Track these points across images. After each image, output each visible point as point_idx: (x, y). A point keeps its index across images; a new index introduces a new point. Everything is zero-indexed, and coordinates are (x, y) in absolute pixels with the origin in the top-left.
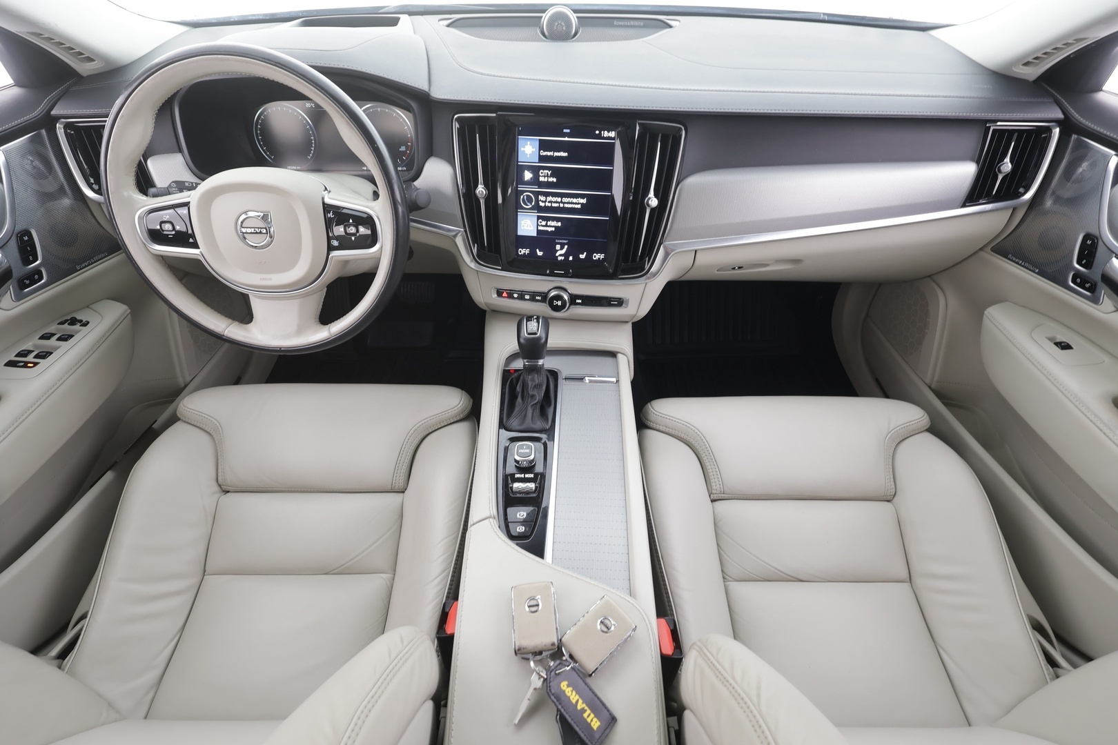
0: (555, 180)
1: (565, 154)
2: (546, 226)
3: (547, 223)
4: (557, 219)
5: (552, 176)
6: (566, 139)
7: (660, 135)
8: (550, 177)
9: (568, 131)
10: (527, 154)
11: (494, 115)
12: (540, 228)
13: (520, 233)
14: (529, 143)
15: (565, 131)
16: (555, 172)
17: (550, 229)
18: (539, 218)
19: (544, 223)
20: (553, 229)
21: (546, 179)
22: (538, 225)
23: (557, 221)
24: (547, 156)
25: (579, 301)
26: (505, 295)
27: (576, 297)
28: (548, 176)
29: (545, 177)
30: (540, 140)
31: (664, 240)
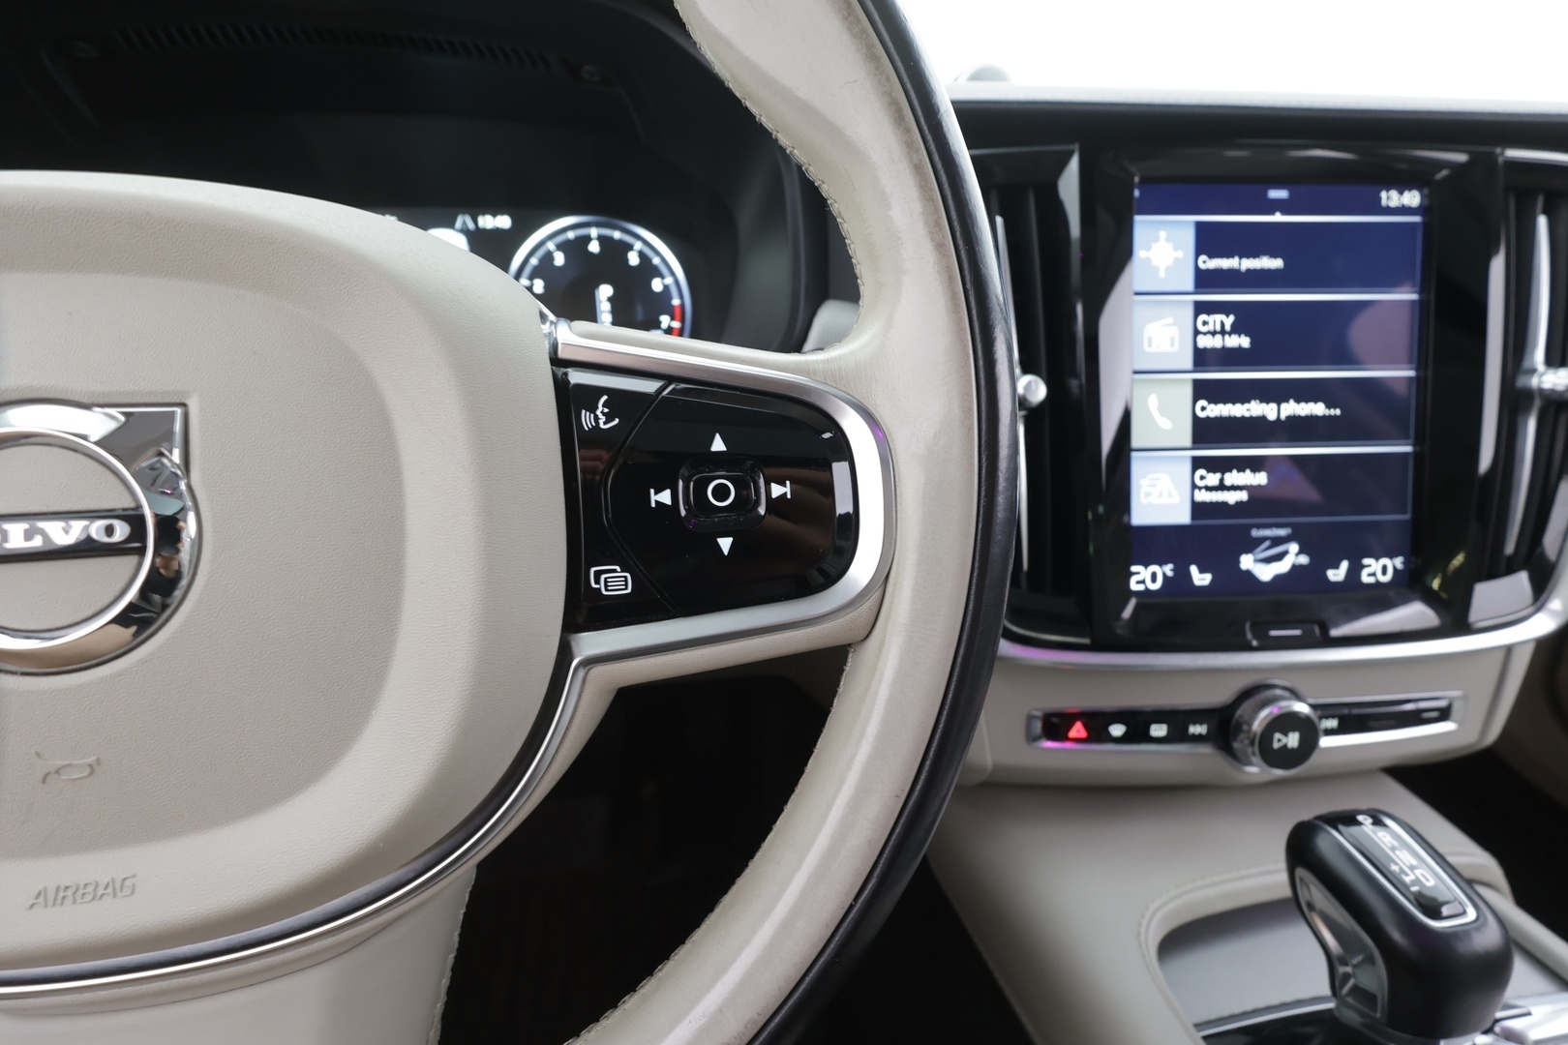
0: (1245, 342)
1: (1277, 263)
2: (1222, 487)
3: (1222, 480)
4: (1255, 464)
5: (1236, 329)
6: (1278, 218)
7: (1541, 195)
8: (1230, 334)
9: (1284, 194)
10: (1159, 268)
12: (1202, 496)
13: (1139, 517)
14: (1163, 234)
15: (1273, 194)
16: (1246, 318)
17: (1232, 498)
18: (1197, 463)
19: (1213, 479)
20: (1243, 496)
21: (1218, 341)
22: (1194, 486)
23: (1255, 469)
24: (1218, 272)
25: (1333, 723)
26: (1078, 730)
27: (1324, 710)
28: (1223, 332)
29: (1214, 333)
30: (1199, 225)
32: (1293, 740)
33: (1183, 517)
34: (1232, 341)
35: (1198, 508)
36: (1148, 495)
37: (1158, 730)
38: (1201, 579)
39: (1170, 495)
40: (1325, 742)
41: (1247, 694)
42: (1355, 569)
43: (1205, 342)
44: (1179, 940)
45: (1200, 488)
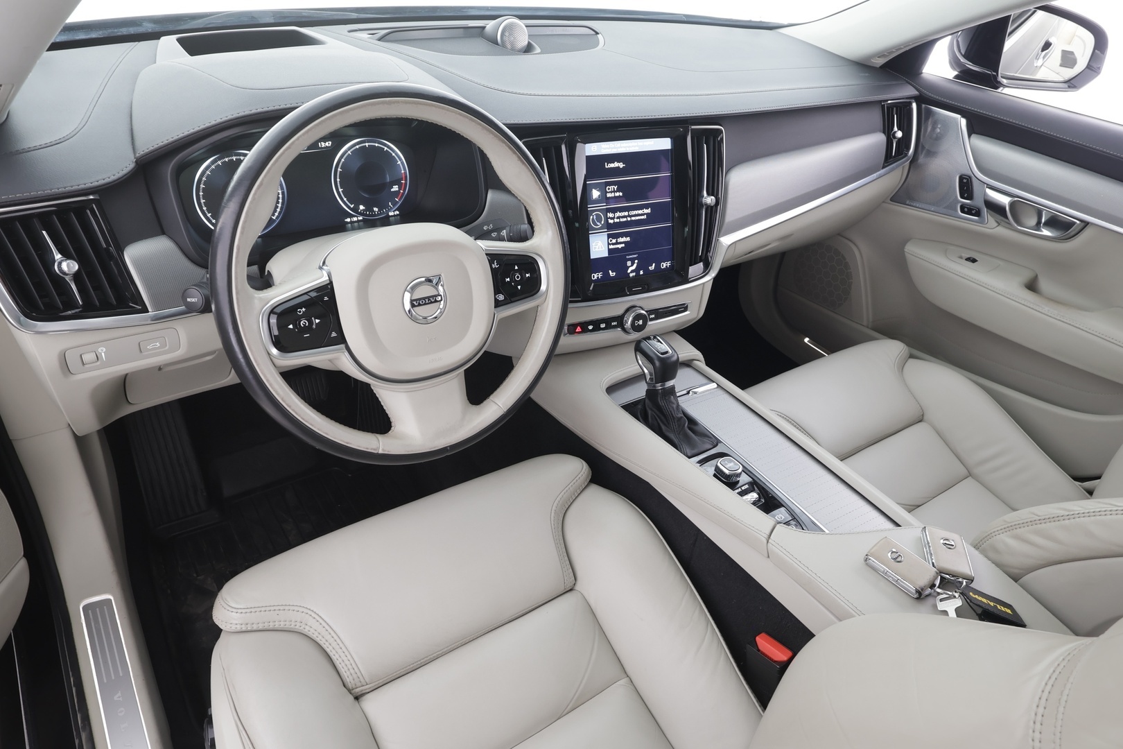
0: (621, 194)
2: (617, 243)
3: (617, 241)
4: (626, 235)
5: (618, 190)
8: (616, 192)
12: (611, 247)
13: (593, 256)
16: (621, 186)
17: (620, 246)
18: (609, 236)
19: (614, 241)
20: (623, 245)
21: (612, 195)
23: (626, 237)
25: (653, 316)
26: (579, 329)
27: (650, 312)
28: (614, 192)
29: (611, 192)
31: (719, 236)
32: (641, 322)
33: (606, 255)
34: (617, 194)
35: (610, 251)
36: (595, 248)
37: (603, 326)
38: (612, 274)
39: (602, 248)
40: (650, 323)
41: (627, 310)
42: (658, 266)
43: (609, 195)
44: (611, 390)
45: (610, 244)
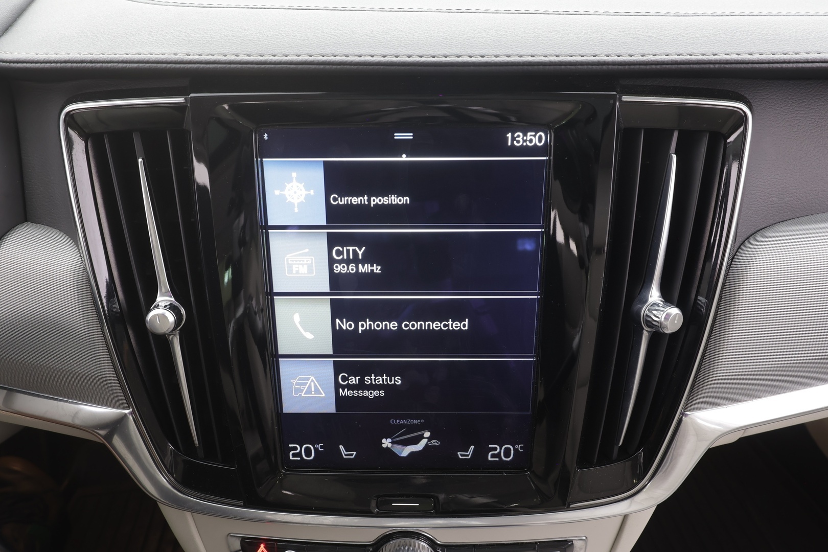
0: (377, 269)
1: (405, 200)
2: (361, 386)
3: (362, 381)
4: (391, 369)
5: (366, 259)
6: (404, 158)
7: (676, 134)
8: (363, 262)
9: (409, 136)
10: (292, 204)
11: (181, 100)
12: (345, 393)
13: (289, 407)
14: (294, 175)
15: (398, 136)
16: (377, 249)
17: (372, 394)
18: (340, 367)
19: (354, 380)
20: (381, 393)
21: (352, 268)
22: (338, 385)
23: (391, 375)
24: (350, 206)
26: (262, 551)
28: (356, 260)
29: (348, 262)
30: (327, 167)
31: (686, 408)
33: (331, 408)
34: (365, 269)
35: (340, 401)
36: (298, 390)
38: (347, 453)
39: (317, 391)
41: (386, 538)
43: (339, 269)
45: (343, 387)
